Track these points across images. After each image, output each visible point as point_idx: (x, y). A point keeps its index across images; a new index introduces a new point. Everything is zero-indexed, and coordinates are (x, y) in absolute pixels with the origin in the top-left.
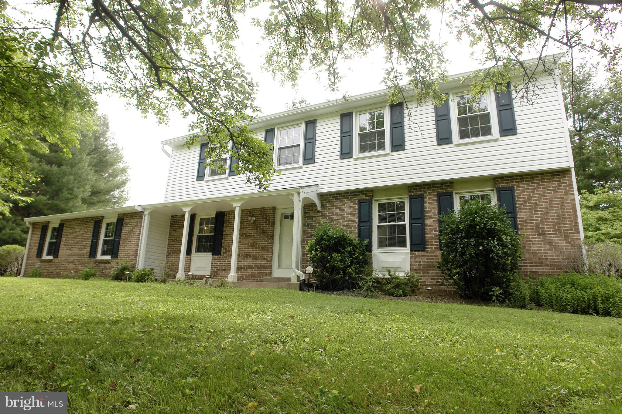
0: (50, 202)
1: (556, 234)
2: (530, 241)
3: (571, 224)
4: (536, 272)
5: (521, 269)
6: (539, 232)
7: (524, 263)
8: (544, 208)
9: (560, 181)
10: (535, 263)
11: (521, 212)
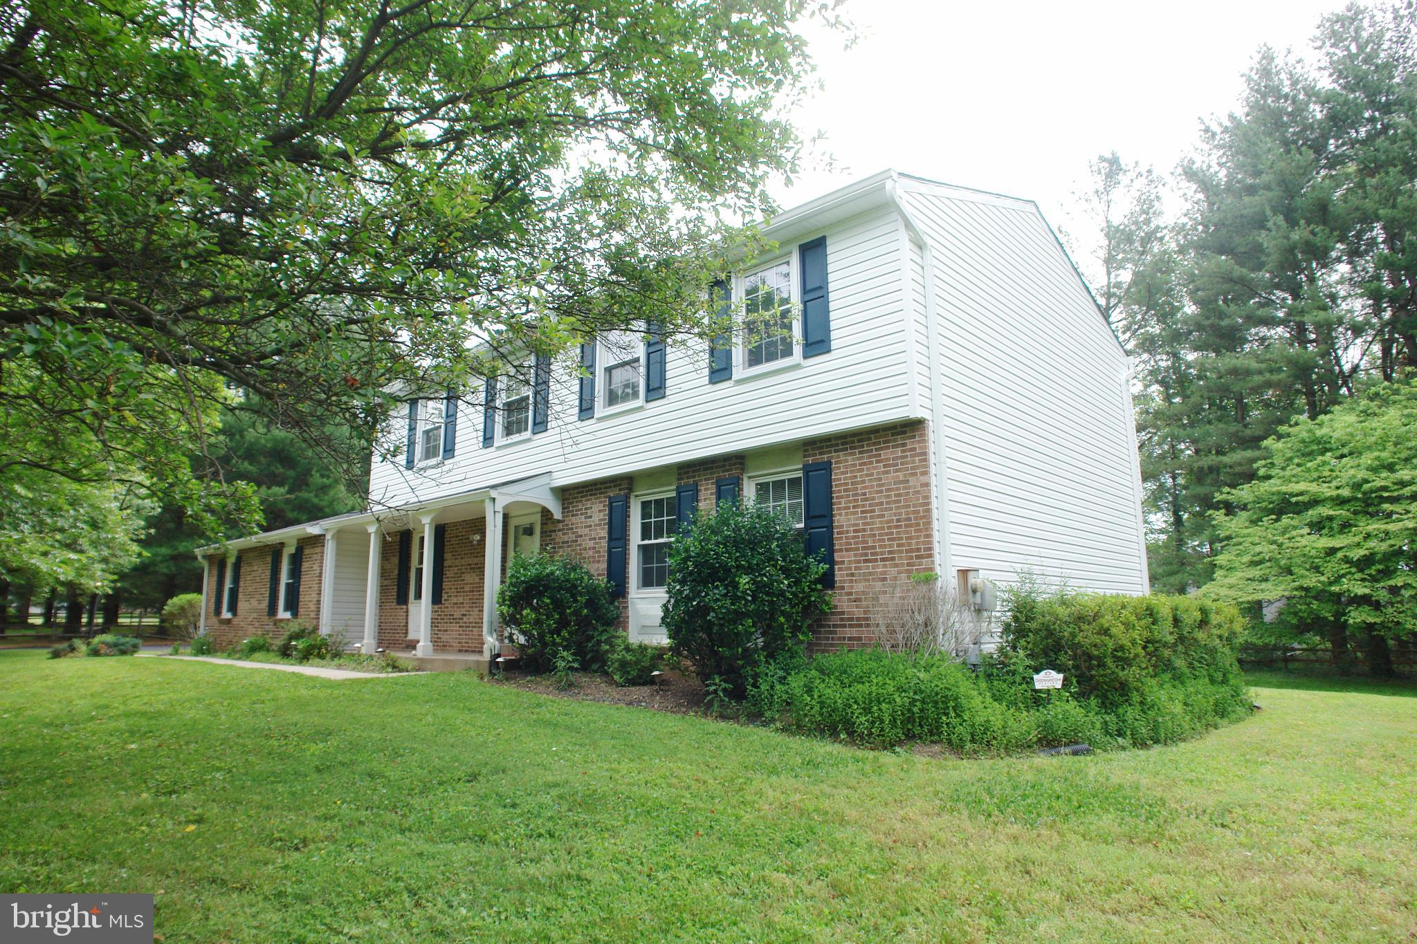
0: (293, 496)
1: (893, 559)
2: (852, 575)
3: (918, 537)
4: (860, 639)
5: (835, 632)
6: (866, 555)
7: (842, 620)
8: (877, 504)
9: (904, 445)
10: (858, 619)
11: (840, 515)
